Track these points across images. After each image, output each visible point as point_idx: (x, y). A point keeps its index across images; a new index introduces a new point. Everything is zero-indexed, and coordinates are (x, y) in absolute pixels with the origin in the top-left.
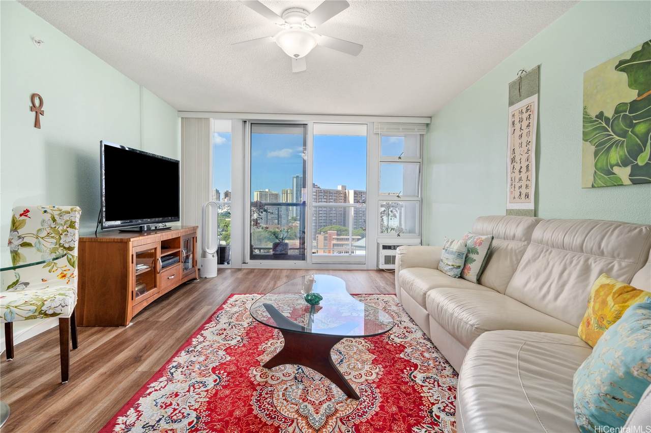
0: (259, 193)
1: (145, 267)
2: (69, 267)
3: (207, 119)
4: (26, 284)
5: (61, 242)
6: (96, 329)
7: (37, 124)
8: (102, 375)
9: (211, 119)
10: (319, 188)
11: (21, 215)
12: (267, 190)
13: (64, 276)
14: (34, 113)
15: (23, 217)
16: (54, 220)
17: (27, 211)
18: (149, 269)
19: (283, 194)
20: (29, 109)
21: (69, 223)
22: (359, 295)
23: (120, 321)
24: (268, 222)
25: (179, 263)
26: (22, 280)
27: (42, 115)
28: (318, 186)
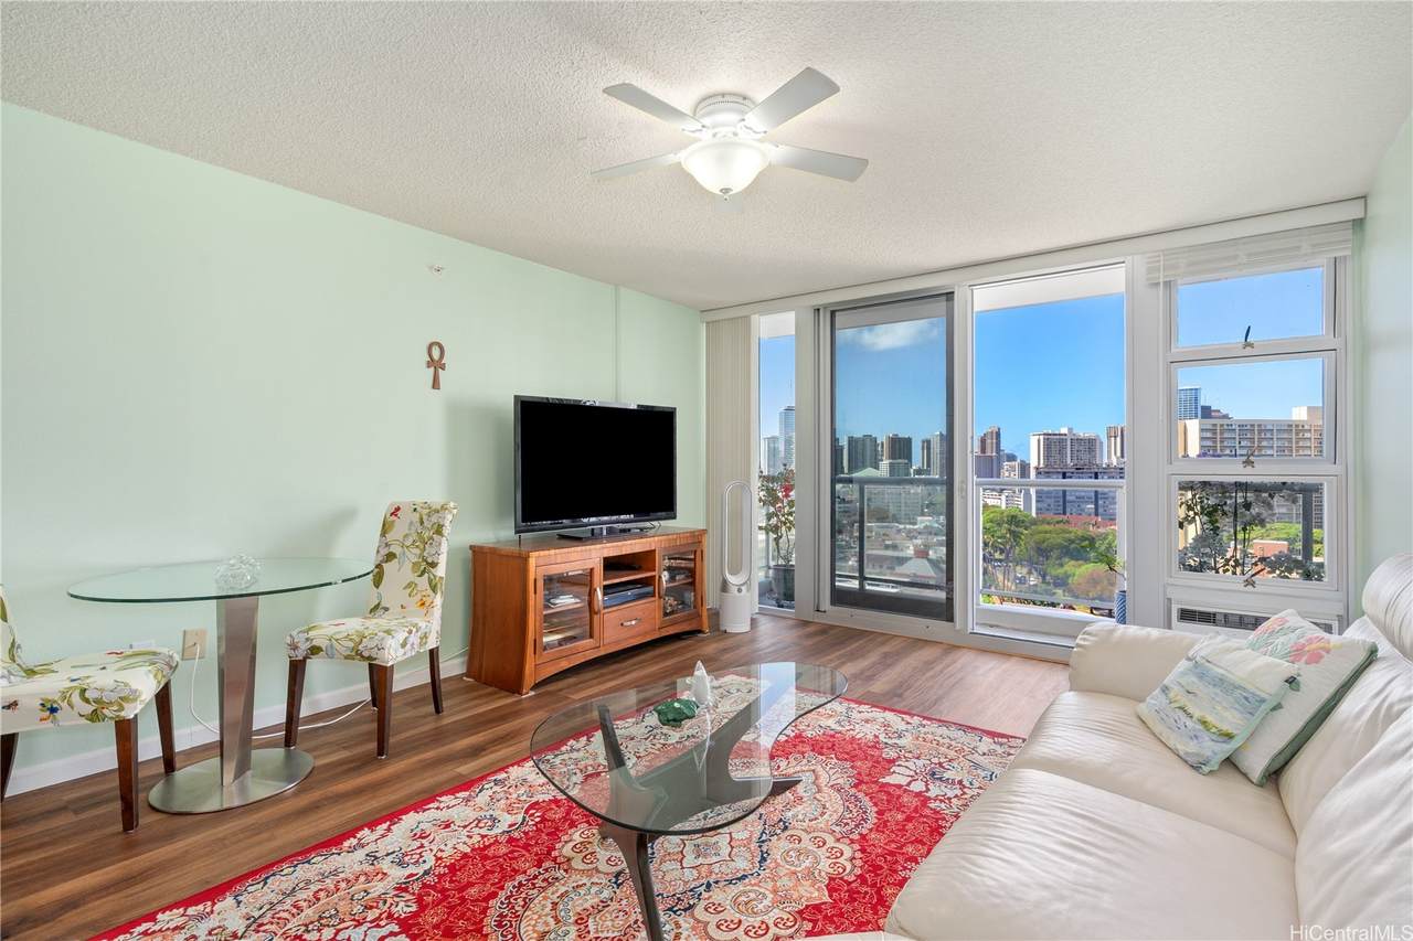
0: (1042, 437)
1: (573, 600)
2: (430, 592)
3: (746, 319)
4: (386, 609)
5: (425, 554)
6: (490, 689)
7: (436, 384)
8: (420, 761)
9: (753, 317)
10: (1226, 417)
11: (392, 514)
12: (1064, 430)
13: (423, 604)
14: (433, 369)
15: (393, 518)
16: (422, 523)
17: (398, 509)
18: (579, 605)
19: (1109, 437)
20: (425, 365)
21: (435, 526)
22: (1003, 736)
23: (514, 686)
24: (1068, 510)
25: (653, 599)
26: (383, 604)
27: (443, 369)
28: (1224, 412)
